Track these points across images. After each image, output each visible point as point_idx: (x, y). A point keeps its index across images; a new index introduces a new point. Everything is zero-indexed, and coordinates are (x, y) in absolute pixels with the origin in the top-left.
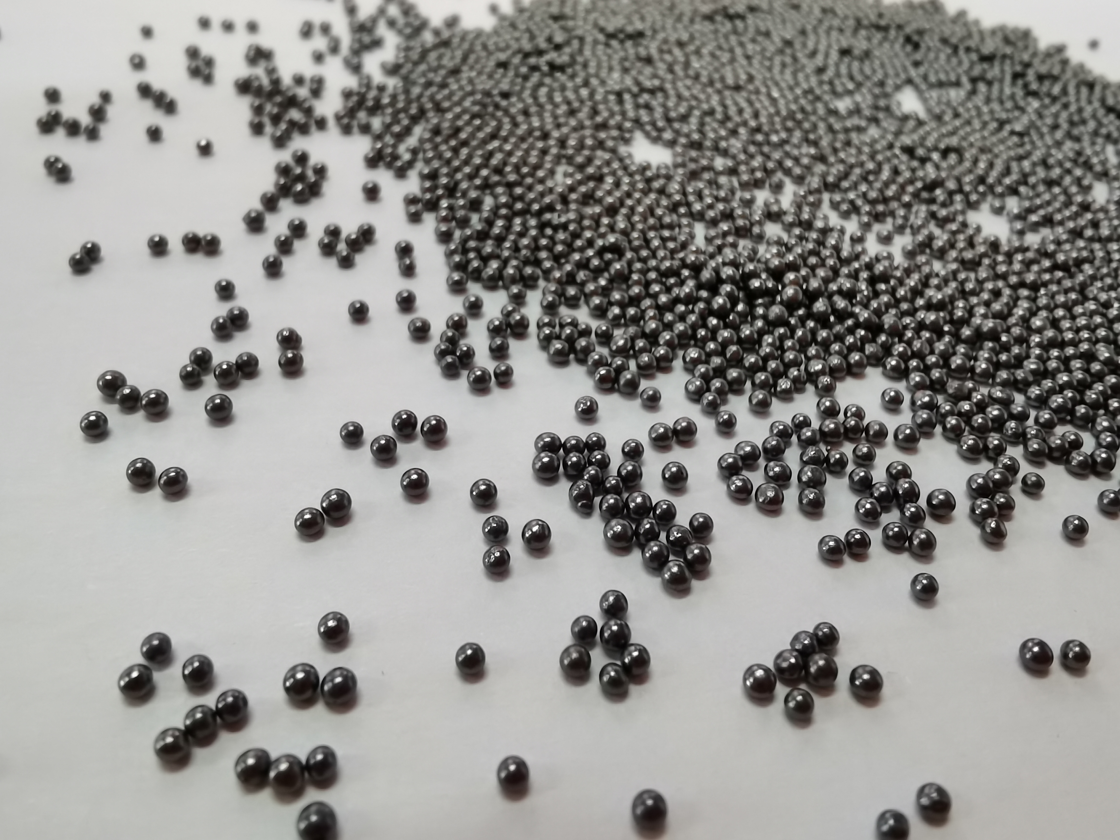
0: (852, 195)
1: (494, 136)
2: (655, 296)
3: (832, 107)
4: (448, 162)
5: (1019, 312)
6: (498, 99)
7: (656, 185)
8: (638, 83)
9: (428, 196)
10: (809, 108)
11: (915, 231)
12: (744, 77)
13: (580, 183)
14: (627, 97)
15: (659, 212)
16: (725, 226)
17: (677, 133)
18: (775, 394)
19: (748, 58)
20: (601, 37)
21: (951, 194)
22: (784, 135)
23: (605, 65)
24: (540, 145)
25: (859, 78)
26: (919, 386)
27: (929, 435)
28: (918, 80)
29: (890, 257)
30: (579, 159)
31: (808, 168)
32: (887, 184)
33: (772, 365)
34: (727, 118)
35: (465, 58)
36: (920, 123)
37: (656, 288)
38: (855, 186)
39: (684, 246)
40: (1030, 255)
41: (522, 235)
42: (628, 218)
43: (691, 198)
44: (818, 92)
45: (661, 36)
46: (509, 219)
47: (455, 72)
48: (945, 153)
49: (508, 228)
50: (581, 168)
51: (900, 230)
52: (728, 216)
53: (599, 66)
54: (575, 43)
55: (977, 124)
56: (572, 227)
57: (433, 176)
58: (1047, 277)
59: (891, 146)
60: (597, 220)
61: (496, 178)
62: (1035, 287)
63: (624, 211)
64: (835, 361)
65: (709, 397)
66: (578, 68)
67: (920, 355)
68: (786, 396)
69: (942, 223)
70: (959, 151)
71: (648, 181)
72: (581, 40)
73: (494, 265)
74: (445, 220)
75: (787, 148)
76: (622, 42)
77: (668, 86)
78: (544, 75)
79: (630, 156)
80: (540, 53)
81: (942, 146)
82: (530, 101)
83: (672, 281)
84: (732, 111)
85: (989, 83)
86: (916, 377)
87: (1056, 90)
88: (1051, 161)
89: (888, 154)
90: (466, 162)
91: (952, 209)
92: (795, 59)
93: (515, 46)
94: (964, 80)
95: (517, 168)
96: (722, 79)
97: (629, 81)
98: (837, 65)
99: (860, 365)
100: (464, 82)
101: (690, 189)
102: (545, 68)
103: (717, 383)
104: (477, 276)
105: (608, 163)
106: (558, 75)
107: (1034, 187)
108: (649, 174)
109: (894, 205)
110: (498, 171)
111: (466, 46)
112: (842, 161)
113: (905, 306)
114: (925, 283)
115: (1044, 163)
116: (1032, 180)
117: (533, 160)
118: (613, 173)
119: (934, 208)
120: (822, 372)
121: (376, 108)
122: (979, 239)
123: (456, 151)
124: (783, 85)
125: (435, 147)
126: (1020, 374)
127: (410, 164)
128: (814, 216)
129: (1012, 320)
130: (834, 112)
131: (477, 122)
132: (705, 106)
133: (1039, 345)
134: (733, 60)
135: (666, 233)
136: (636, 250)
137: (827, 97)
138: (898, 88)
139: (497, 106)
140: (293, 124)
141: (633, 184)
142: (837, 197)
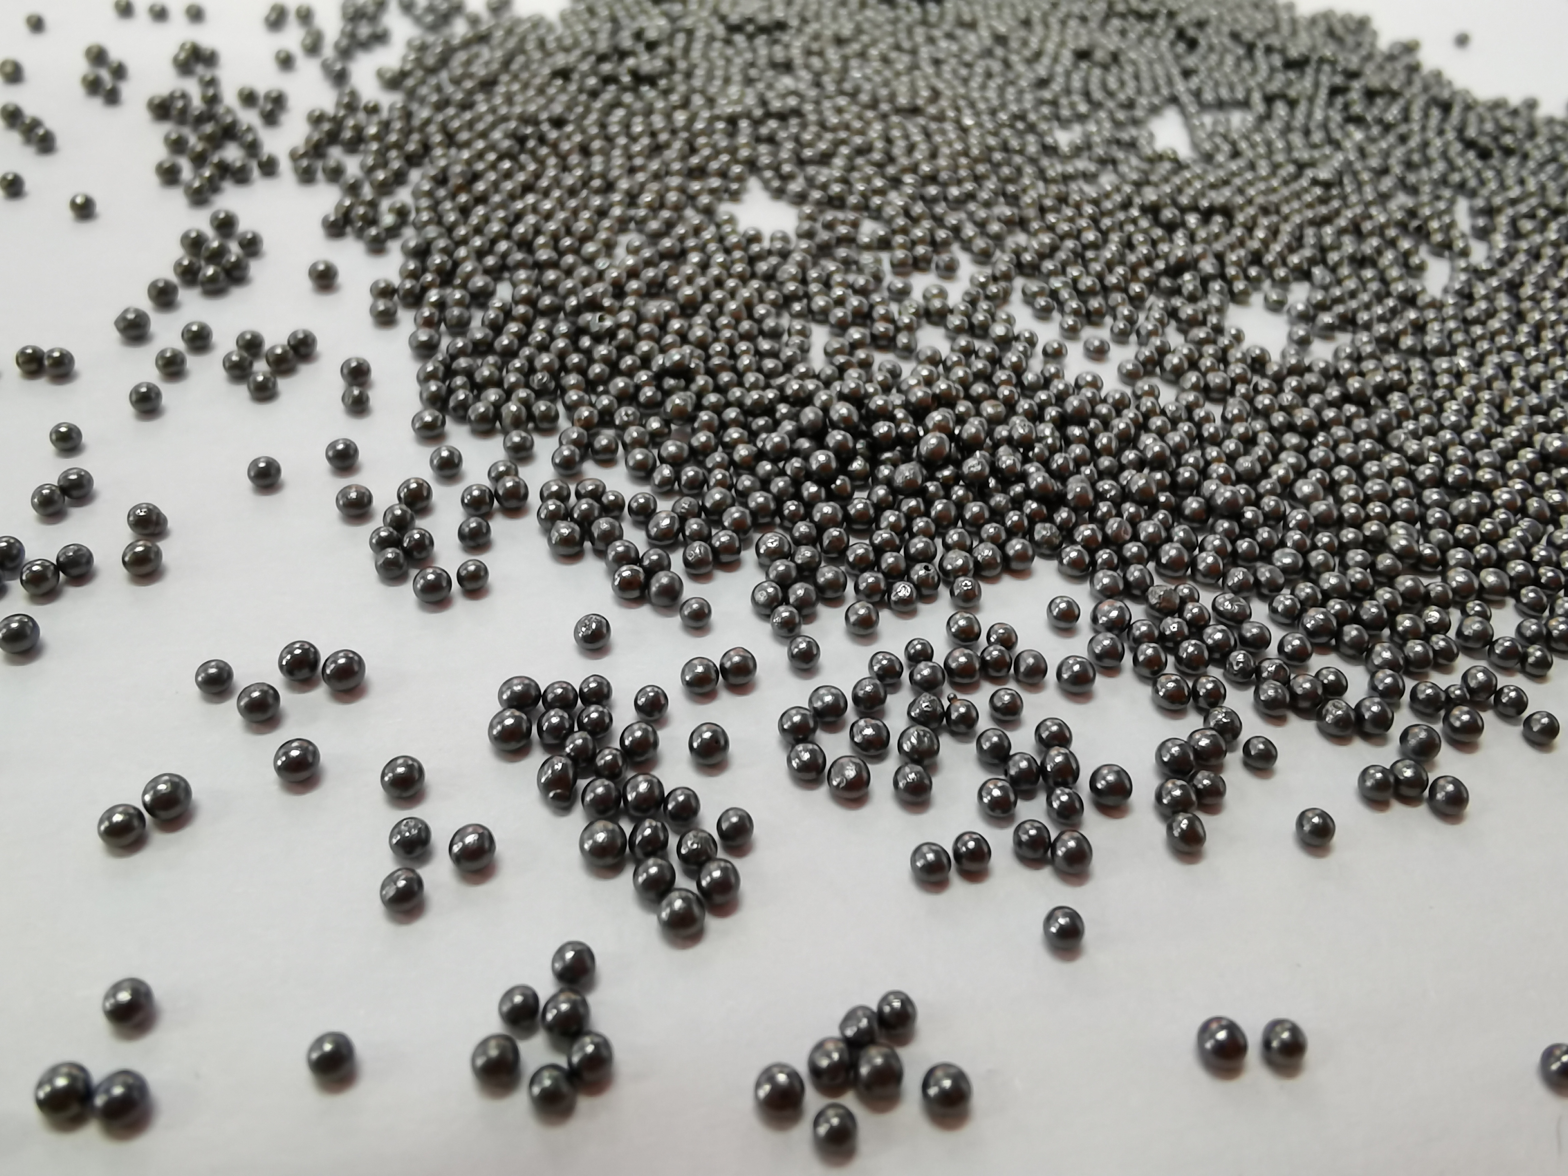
0: (1056, 283)
1: (527, 188)
2: (729, 447)
3: (1049, 140)
4: (450, 230)
5: (1279, 471)
6: (545, 127)
7: (763, 267)
8: (763, 102)
9: (408, 285)
10: (1014, 143)
11: (1143, 342)
12: (925, 93)
13: (649, 263)
14: (744, 124)
15: (761, 310)
16: (855, 334)
17: (811, 182)
18: (888, 605)
19: (937, 63)
20: (720, 30)
21: (1205, 281)
22: (969, 186)
23: (719, 73)
24: (597, 201)
25: (1098, 95)
26: (1108, 593)
27: (1112, 671)
28: (1186, 98)
29: (1095, 384)
30: (654, 225)
31: (998, 239)
32: (1110, 266)
33: (889, 559)
34: (891, 159)
35: (506, 63)
36: (1179, 166)
37: (734, 433)
38: (1062, 270)
39: (788, 366)
40: (1311, 378)
41: (543, 347)
42: (712, 318)
43: (814, 288)
44: (1032, 117)
45: (812, 28)
46: (528, 323)
47: (488, 85)
48: (1206, 216)
49: (523, 338)
50: (655, 237)
51: (1121, 337)
52: (863, 317)
53: (710, 77)
54: (680, 40)
55: (1263, 169)
56: (622, 335)
57: (422, 253)
58: (1330, 414)
59: (1126, 205)
60: (662, 325)
61: (519, 256)
62: (1308, 432)
63: (707, 308)
64: (985, 552)
65: (784, 612)
66: (677, 78)
67: (1115, 543)
68: (905, 609)
69: (1186, 326)
70: (1227, 212)
71: (752, 261)
72: (690, 33)
73: (492, 395)
74: (429, 323)
75: (972, 206)
76: (751, 37)
77: (808, 107)
78: (624, 89)
79: (732, 220)
80: (623, 55)
81: (1205, 203)
82: (594, 130)
83: (761, 422)
84: (899, 148)
85: (1292, 104)
86: (1104, 578)
87: (1393, 114)
88: (1367, 226)
89: (1121, 216)
90: (478, 231)
91: (1203, 305)
92: (1007, 64)
93: (586, 42)
94: (1257, 98)
95: (555, 238)
96: (892, 98)
97: (750, 100)
98: (1068, 74)
99: (1024, 557)
100: (498, 100)
101: (813, 274)
102: (626, 79)
103: (799, 590)
104: (461, 413)
105: (697, 231)
106: (645, 89)
107: (1333, 269)
108: (755, 248)
109: (1117, 297)
110: (526, 245)
111: (512, 43)
112: (1051, 228)
113: (1105, 462)
114: (1142, 425)
115: (1356, 230)
116: (1333, 257)
117: (581, 226)
118: (702, 248)
119: (1177, 302)
120: (962, 571)
121: (355, 144)
122: (1236, 354)
123: (465, 211)
124: (982, 106)
125: (435, 207)
126: (1264, 573)
127: (393, 232)
128: (992, 316)
129: (1266, 485)
130: (1051, 150)
131: (506, 165)
132: (858, 140)
133: (1300, 526)
134: (914, 67)
135: (765, 345)
136: (712, 373)
137: (1043, 126)
138: (1154, 110)
139: (542, 140)
140: (224, 170)
141: (726, 266)
142: (1034, 286)
